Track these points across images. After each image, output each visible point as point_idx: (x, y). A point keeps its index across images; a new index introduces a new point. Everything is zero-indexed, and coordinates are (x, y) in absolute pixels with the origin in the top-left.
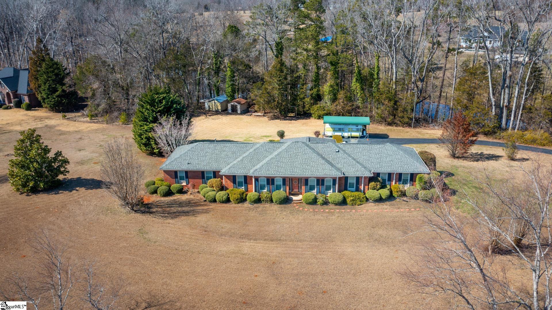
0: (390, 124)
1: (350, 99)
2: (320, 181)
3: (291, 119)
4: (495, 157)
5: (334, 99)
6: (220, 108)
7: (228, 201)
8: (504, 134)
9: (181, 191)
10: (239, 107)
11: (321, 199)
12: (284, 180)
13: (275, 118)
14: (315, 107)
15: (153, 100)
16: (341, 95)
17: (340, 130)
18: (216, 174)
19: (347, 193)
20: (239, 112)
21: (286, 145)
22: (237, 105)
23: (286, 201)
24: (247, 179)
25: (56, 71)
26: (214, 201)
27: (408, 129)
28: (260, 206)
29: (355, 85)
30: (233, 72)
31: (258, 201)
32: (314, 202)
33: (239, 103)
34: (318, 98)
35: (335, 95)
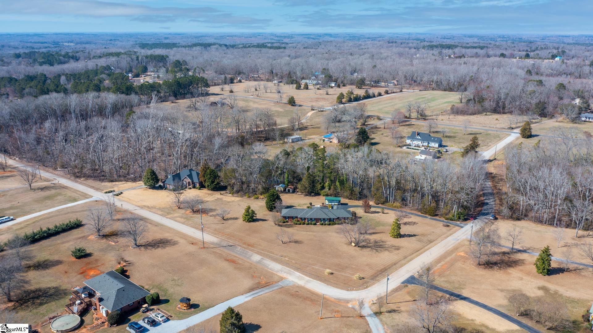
0: (350, 199)
1: (335, 189)
2: (324, 219)
3: (313, 196)
4: (378, 212)
5: (329, 189)
7: (300, 224)
8: (388, 204)
9: (287, 222)
10: (291, 190)
11: (324, 224)
12: (315, 219)
13: (306, 195)
14: (322, 191)
15: (273, 194)
16: (332, 187)
17: (331, 202)
18: (296, 217)
19: (331, 222)
20: (291, 192)
21: (314, 210)
23: (315, 224)
24: (305, 219)
26: (297, 224)
27: (356, 201)
28: (309, 226)
29: (337, 183)
30: (288, 175)
31: (308, 224)
32: (322, 224)
33: (291, 188)
34: (323, 188)
35: (330, 187)
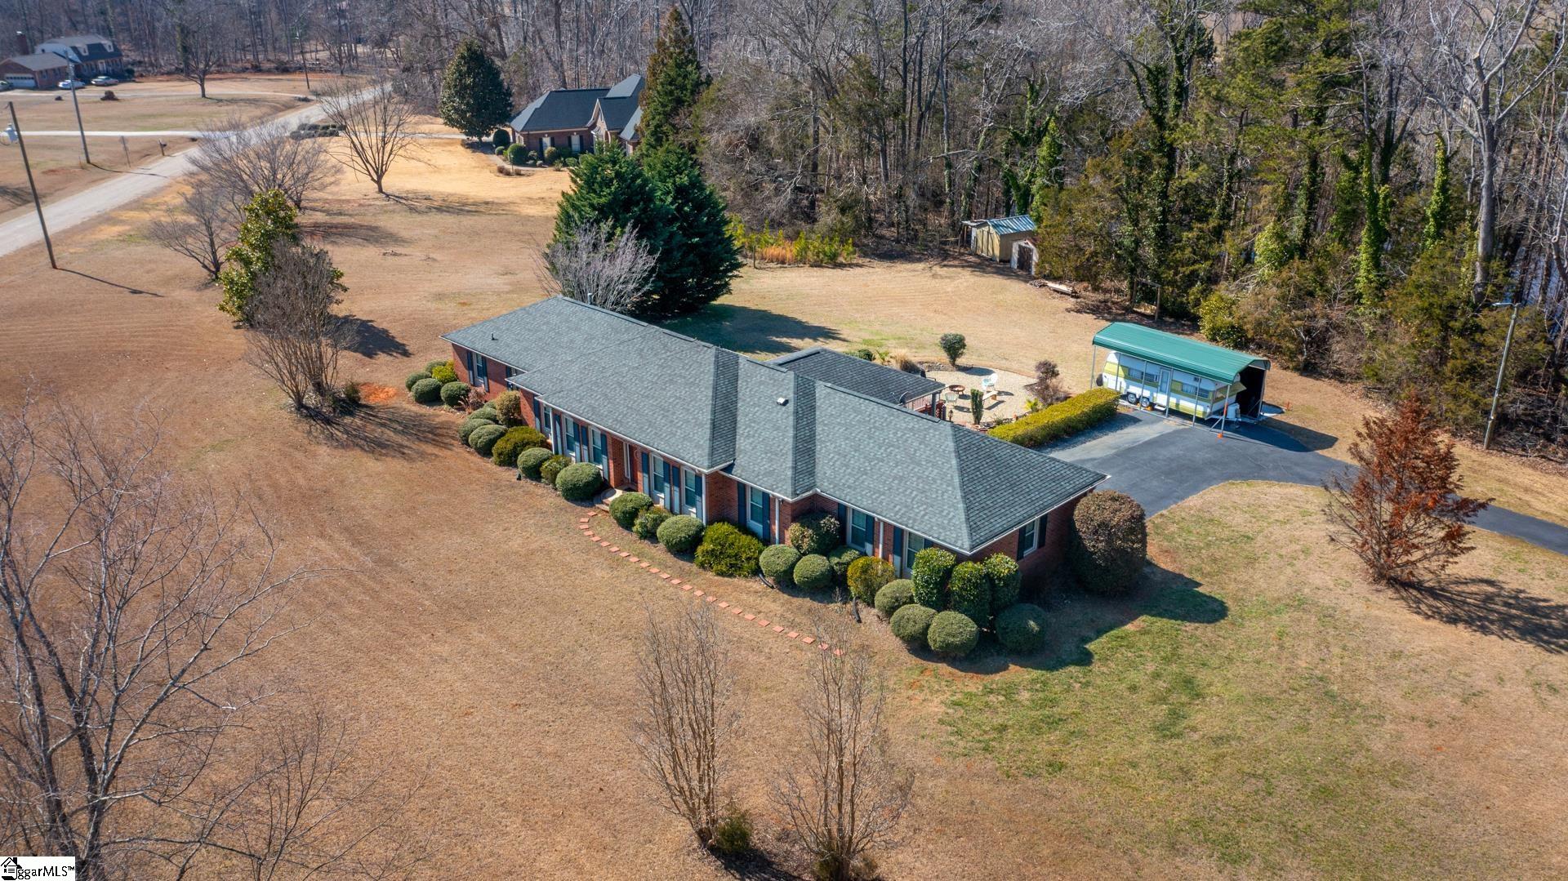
6: (997, 252)
14: (1214, 299)
17: (1148, 380)
22: (1031, 250)
25: (677, 93)
